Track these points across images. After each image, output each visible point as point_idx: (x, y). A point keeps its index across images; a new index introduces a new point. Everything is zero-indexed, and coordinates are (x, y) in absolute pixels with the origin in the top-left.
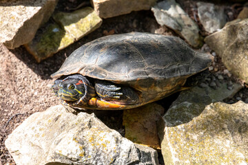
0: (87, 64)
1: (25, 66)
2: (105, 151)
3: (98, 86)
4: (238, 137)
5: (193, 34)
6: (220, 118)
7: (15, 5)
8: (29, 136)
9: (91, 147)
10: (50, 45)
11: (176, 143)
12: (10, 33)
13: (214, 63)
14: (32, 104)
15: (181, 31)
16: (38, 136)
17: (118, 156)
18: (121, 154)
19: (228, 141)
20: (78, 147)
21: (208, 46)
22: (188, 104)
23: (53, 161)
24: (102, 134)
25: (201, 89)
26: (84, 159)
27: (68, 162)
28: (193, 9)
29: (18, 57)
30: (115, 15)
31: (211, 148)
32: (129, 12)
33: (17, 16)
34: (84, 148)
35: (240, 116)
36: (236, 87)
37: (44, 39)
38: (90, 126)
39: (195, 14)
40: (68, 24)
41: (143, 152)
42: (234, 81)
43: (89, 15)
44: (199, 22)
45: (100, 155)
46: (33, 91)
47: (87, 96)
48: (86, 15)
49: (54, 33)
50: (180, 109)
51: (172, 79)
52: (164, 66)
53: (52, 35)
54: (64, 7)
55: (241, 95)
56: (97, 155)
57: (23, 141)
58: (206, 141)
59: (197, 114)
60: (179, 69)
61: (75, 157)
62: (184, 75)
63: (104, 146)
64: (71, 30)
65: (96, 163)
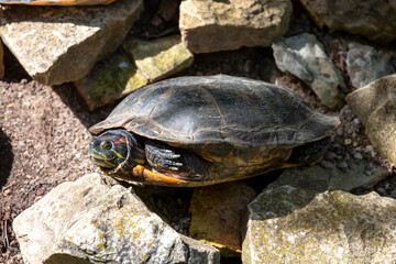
0: (138, 115)
1: (72, 113)
2: (136, 243)
3: (148, 148)
4: (358, 244)
5: (329, 88)
6: (336, 214)
7: (62, 22)
8: (45, 215)
9: (116, 236)
10: (111, 86)
11: (261, 245)
12: (45, 61)
13: (354, 135)
14: (67, 171)
15: (312, 82)
16: (56, 215)
17: (155, 252)
18: (159, 250)
19: (341, 249)
20: (98, 234)
21: (350, 108)
22: (290, 189)
23: (60, 251)
24: (135, 219)
25: (322, 170)
26: (103, 252)
27: (81, 255)
28: (341, 53)
29: (63, 101)
30: (213, 50)
31: (314, 257)
32: (237, 47)
33: (61, 37)
34: (106, 237)
35: (368, 214)
36: (378, 172)
37: (103, 76)
38: (121, 204)
39: (342, 59)
40: (142, 58)
41: (195, 251)
42: (377, 164)
43: (175, 47)
44: (346, 72)
45: (128, 249)
46: (75, 151)
47: (129, 161)
48: (170, 47)
49: (120, 70)
50: (276, 196)
51: (263, 149)
52: (252, 127)
53: (116, 72)
54: (143, 31)
55: (387, 186)
56: (124, 249)
57: (36, 222)
58: (307, 246)
59: (301, 205)
60: (276, 134)
61: (91, 248)
62: (284, 145)
63: (136, 235)
64: (145, 67)
65: (122, 260)
